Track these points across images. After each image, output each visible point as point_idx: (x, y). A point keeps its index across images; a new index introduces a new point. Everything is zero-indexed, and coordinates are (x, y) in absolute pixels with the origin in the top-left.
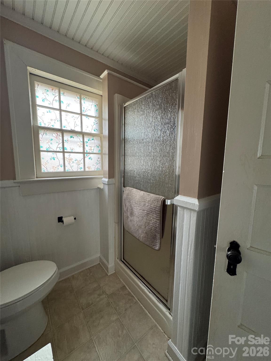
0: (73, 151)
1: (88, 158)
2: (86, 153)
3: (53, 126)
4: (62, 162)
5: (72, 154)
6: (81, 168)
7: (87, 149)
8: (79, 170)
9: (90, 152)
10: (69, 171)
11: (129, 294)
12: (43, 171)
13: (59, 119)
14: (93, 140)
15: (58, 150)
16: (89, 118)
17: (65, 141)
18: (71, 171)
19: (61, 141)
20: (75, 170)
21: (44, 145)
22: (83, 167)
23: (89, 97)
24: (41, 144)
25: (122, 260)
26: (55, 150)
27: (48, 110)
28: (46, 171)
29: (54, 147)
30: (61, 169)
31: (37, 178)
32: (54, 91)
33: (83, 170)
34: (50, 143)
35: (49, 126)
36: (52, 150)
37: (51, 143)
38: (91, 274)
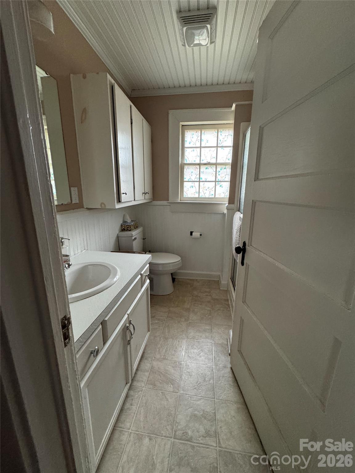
0: (207, 180)
1: (219, 185)
2: (218, 181)
3: (195, 161)
4: (198, 190)
5: (205, 183)
6: (212, 195)
7: (219, 178)
8: (210, 197)
9: (222, 180)
10: (203, 197)
11: (228, 305)
12: (184, 196)
13: (199, 155)
14: (225, 169)
15: (196, 180)
16: (224, 148)
17: (201, 173)
18: (204, 197)
19: (198, 173)
20: (207, 196)
21: (187, 177)
22: (214, 194)
23: (225, 129)
24: (185, 177)
25: (232, 279)
26: (194, 180)
27: (192, 149)
28: (186, 196)
29: (193, 179)
30: (197, 196)
31: (180, 201)
32: (197, 133)
33: (213, 196)
34: (190, 175)
35: (192, 162)
36: (192, 180)
37: (192, 176)
38: (209, 284)
